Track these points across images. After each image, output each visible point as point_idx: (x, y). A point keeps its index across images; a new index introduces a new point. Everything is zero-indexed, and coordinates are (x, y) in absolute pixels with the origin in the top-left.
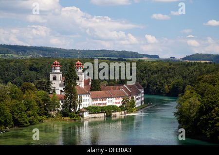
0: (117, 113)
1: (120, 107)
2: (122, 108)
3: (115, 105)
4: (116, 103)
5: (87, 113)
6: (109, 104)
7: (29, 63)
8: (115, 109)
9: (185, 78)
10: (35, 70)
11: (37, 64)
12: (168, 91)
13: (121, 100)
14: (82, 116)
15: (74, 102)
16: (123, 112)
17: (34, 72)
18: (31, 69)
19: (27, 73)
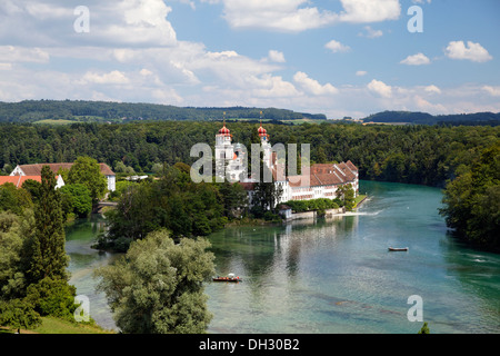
0: (333, 211)
1: (334, 201)
2: (337, 203)
3: (325, 197)
4: (327, 194)
5: (290, 211)
6: (316, 197)
7: (144, 130)
8: (328, 204)
9: (407, 151)
10: (156, 141)
11: (158, 131)
12: (378, 172)
13: (334, 189)
14: (284, 217)
15: (270, 195)
16: (340, 210)
17: (154, 145)
18: (149, 140)
19: (143, 146)
